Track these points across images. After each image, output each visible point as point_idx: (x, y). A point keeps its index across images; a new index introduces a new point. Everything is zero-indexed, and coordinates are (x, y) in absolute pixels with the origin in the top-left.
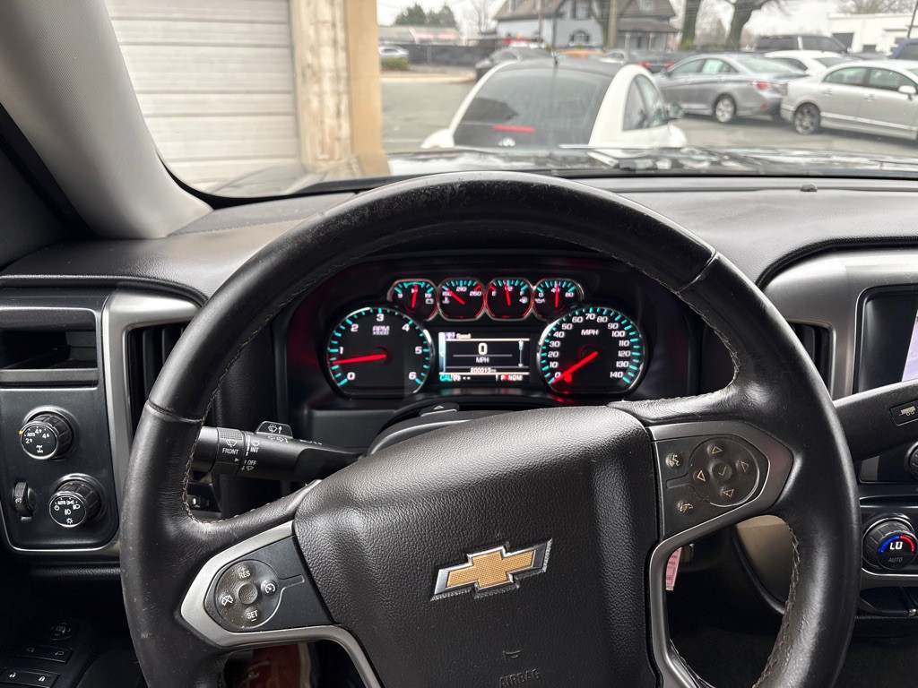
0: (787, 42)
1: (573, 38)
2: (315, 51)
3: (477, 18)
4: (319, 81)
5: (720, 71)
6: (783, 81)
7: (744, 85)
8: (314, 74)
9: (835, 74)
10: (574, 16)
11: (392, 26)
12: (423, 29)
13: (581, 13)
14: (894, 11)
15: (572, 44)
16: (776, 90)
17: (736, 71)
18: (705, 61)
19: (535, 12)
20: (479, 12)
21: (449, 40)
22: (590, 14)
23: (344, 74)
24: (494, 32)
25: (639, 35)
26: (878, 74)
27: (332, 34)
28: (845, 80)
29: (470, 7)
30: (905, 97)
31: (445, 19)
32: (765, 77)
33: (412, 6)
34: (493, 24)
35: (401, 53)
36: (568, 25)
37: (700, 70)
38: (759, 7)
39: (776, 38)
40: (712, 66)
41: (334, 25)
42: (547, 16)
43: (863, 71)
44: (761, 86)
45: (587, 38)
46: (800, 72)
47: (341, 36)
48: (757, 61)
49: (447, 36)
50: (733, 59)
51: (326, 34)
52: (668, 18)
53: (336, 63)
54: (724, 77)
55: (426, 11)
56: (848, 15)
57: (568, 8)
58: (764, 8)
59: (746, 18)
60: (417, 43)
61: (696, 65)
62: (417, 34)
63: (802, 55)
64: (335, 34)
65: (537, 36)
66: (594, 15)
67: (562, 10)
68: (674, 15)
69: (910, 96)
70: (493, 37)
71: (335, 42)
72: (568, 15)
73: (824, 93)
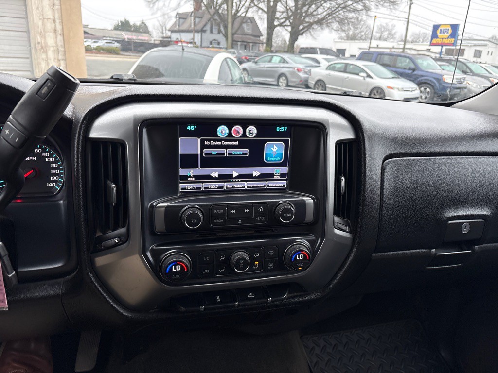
0: (312, 50)
1: (211, 43)
2: (43, 35)
3: (161, 30)
4: (46, 52)
5: (280, 62)
6: (309, 69)
7: (291, 69)
8: (42, 48)
9: (332, 66)
10: (211, 32)
11: (112, 30)
12: (129, 33)
13: (215, 30)
14: (363, 40)
15: (211, 46)
16: (306, 73)
17: (287, 63)
18: (273, 56)
19: (190, 29)
20: (162, 27)
21: (145, 40)
22: (219, 32)
23: (62, 49)
24: (170, 38)
25: (245, 43)
26: (351, 67)
27: (53, 25)
28: (336, 69)
29: (157, 24)
30: (362, 78)
31: (143, 29)
32: (301, 66)
33: (123, 20)
34: (169, 34)
35: (116, 45)
36: (208, 36)
37: (270, 61)
38: (302, 34)
39: (307, 48)
40: (276, 59)
41: (54, 21)
42: (197, 31)
43: (344, 65)
44: (299, 70)
45: (219, 43)
46: (317, 65)
47: (59, 27)
48: (297, 58)
49: (144, 37)
50: (286, 56)
51: (49, 26)
52: (259, 37)
53: (56, 42)
54: (282, 65)
55: (132, 24)
56: (343, 41)
57: (208, 28)
58: (304, 35)
59: (296, 39)
60: (126, 40)
61: (269, 58)
62: (126, 36)
63: (319, 57)
64: (55, 26)
65: (192, 41)
66: (222, 32)
67: (205, 29)
68: (262, 35)
69: (364, 77)
70: (169, 40)
71: (55, 30)
72: (208, 31)
73: (327, 75)
